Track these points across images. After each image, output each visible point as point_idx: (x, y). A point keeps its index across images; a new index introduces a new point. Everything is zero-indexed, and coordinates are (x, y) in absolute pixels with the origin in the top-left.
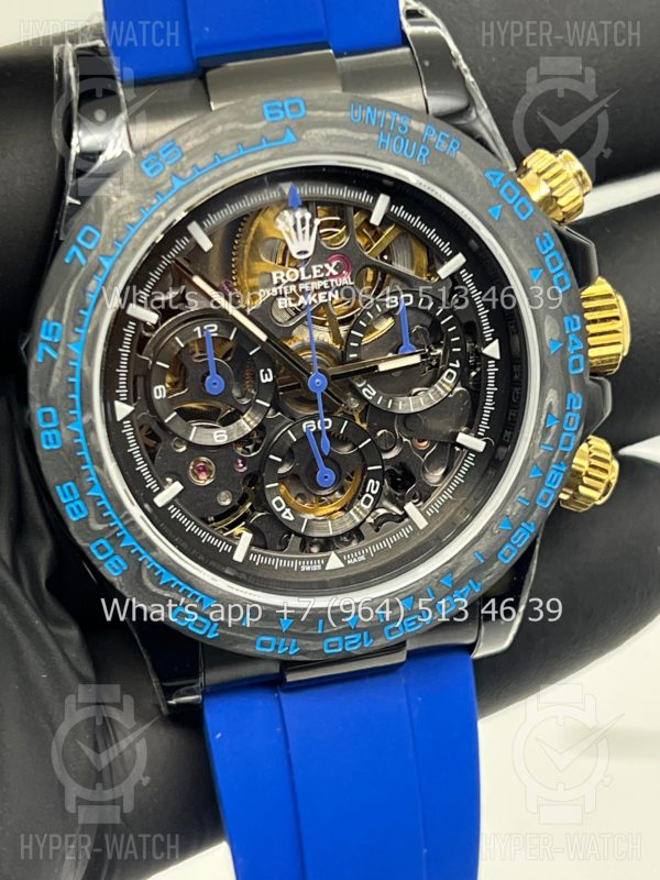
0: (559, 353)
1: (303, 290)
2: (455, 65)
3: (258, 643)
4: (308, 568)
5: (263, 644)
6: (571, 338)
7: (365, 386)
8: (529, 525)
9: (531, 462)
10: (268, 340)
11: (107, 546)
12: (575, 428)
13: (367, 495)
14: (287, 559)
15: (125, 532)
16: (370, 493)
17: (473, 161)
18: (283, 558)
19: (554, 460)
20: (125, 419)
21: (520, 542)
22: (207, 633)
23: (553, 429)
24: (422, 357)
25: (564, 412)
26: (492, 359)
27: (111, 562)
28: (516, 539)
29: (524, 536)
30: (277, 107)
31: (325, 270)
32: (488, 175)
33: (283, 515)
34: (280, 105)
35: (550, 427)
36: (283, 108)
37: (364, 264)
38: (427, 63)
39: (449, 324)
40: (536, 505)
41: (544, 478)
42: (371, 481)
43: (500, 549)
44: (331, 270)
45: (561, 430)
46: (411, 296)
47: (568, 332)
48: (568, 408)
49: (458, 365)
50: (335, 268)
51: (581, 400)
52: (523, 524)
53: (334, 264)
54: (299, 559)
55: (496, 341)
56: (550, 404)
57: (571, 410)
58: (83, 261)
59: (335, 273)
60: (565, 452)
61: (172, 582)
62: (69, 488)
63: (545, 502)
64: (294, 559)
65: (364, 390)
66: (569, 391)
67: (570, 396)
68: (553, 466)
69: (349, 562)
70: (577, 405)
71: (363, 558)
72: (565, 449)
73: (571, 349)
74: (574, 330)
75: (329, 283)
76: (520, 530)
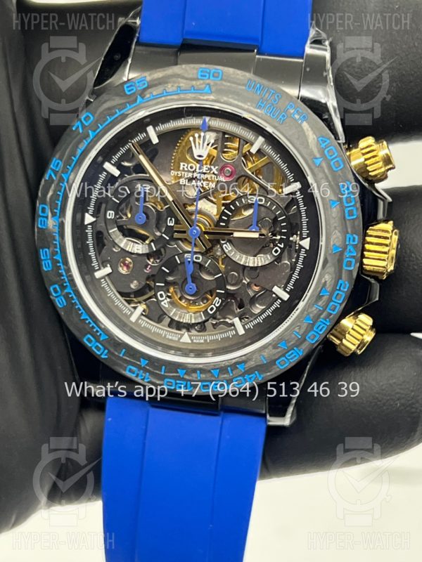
0: (338, 254)
1: (196, 177)
2: (325, 74)
3: (128, 369)
4: (170, 337)
5: (131, 371)
6: (349, 248)
7: (226, 243)
8: (300, 350)
9: (306, 312)
10: (173, 201)
11: (58, 289)
12: (340, 302)
13: (213, 306)
14: (160, 328)
15: (68, 284)
16: (214, 305)
17: (312, 129)
18: (158, 328)
19: (322, 316)
20: (89, 224)
21: (291, 359)
22: (101, 354)
23: (325, 298)
24: (260, 235)
25: (334, 289)
26: (304, 248)
27: (59, 299)
28: (289, 356)
29: (295, 356)
30: (206, 72)
31: (210, 169)
32: (320, 139)
33: (162, 303)
34: (208, 71)
35: (323, 296)
36: (209, 73)
37: (243, 174)
38: (308, 69)
39: (283, 221)
40: (305, 340)
41: (313, 324)
42: (217, 298)
43: (279, 358)
44: (214, 170)
45: (330, 300)
46: (264, 199)
47: (347, 243)
48: (338, 288)
49: (282, 246)
50: (217, 170)
51: (348, 285)
52: (295, 348)
53: (217, 167)
54: (166, 331)
55: (309, 239)
56: (326, 282)
57: (340, 290)
58: (81, 131)
59: (216, 172)
60: (331, 314)
61: (87, 319)
62: (46, 252)
63: (313, 340)
64: (164, 330)
65: (225, 245)
66: (340, 278)
67: (340, 282)
68: (321, 320)
69: (195, 341)
70: (344, 288)
71: (202, 341)
72: (331, 312)
73: (347, 254)
74: (352, 243)
75: (211, 177)
76: (292, 351)
